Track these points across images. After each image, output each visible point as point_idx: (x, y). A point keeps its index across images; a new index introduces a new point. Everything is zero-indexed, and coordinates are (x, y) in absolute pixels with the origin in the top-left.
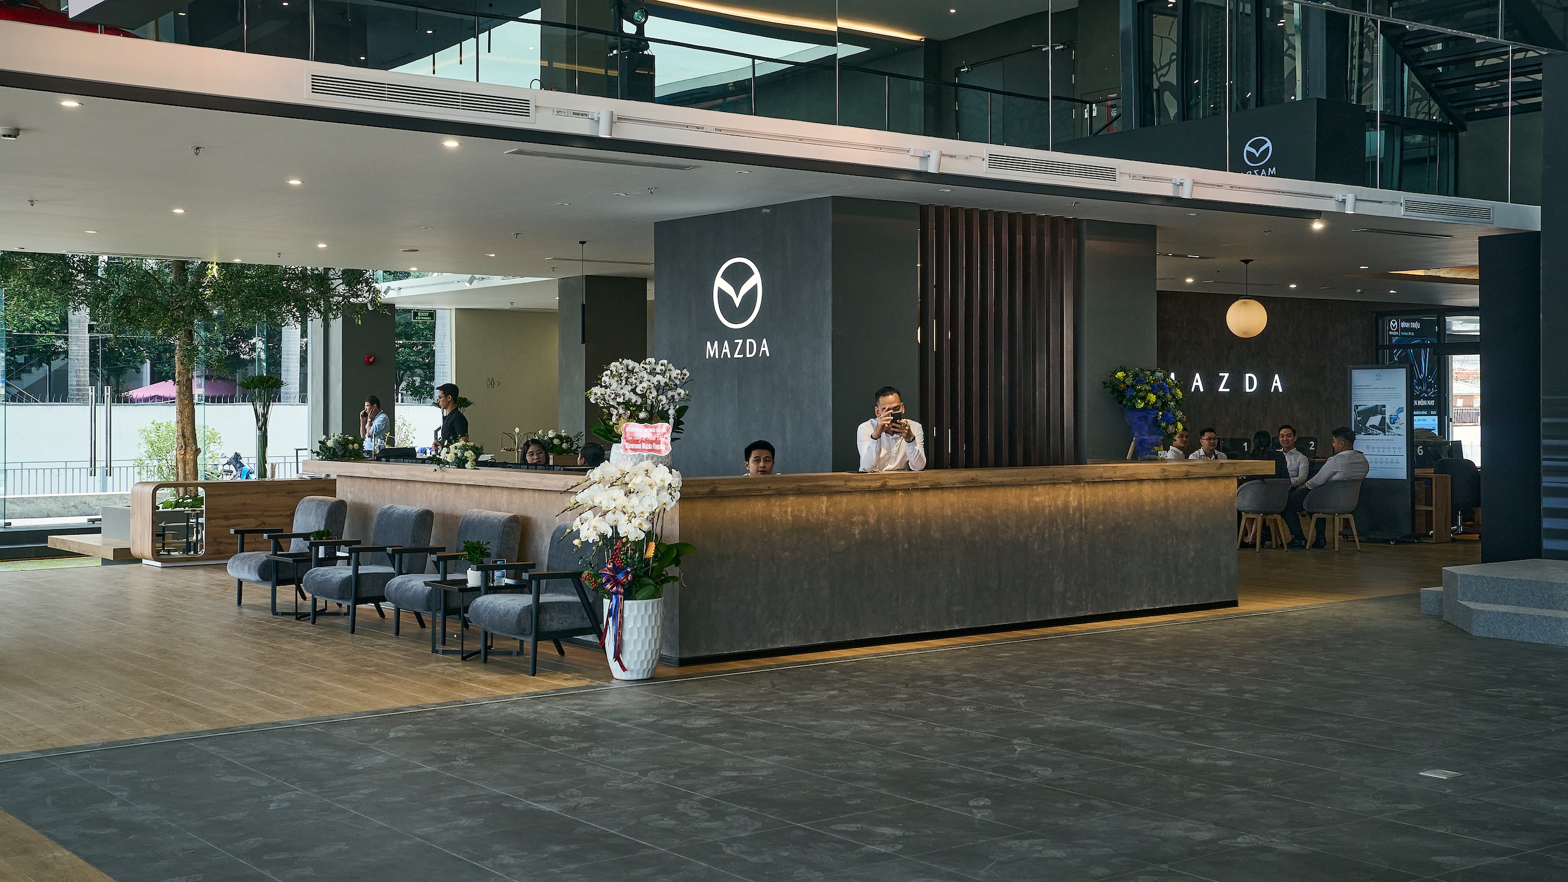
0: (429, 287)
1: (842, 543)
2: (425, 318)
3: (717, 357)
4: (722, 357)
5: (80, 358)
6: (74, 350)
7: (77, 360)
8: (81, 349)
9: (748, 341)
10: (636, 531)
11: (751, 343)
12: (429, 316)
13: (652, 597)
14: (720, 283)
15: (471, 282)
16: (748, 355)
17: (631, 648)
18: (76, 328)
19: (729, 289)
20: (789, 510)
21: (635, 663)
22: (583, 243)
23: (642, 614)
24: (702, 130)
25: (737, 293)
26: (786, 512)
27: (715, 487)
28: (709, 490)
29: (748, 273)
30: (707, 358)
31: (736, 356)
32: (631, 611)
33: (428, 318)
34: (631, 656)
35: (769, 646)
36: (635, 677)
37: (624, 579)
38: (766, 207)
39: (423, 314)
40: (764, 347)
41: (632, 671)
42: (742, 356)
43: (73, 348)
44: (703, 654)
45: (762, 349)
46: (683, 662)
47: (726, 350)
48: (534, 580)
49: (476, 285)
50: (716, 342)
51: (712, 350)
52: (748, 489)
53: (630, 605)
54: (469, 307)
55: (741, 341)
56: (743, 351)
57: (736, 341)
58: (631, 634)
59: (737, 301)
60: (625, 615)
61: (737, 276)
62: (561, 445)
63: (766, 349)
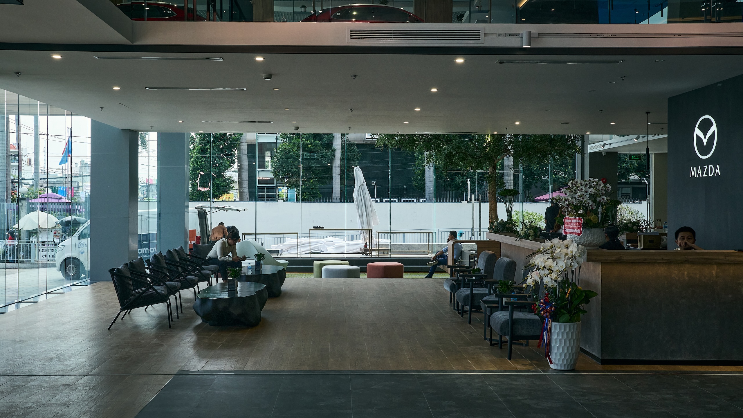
0: (622, 142)
1: (730, 296)
2: (636, 159)
3: (695, 177)
4: (698, 176)
5: (509, 181)
6: (506, 178)
7: (508, 182)
8: (509, 177)
9: (710, 166)
10: (552, 282)
11: (711, 167)
12: (638, 157)
13: (570, 321)
14: (697, 132)
15: (637, 139)
16: (710, 175)
17: (556, 351)
18: (507, 168)
19: (701, 135)
20: (686, 273)
21: (559, 360)
22: (648, 113)
23: (562, 331)
24: (602, 37)
25: (705, 138)
26: (683, 274)
27: (621, 257)
28: (616, 258)
29: (711, 124)
30: (691, 177)
31: (704, 176)
32: (555, 329)
33: (638, 159)
34: (556, 356)
35: (670, 358)
36: (559, 368)
37: (549, 309)
38: (719, 83)
39: (634, 157)
40: (718, 170)
41: (557, 365)
42: (707, 176)
43: (506, 177)
44: (619, 359)
45: (717, 171)
46: (604, 362)
47: (700, 172)
48: (510, 305)
49: (640, 140)
50: (695, 167)
51: (693, 172)
52: (646, 259)
53: (555, 325)
54: (658, 153)
55: (706, 166)
56: (707, 173)
57: (704, 166)
58: (556, 343)
59: (705, 142)
60: (552, 331)
61: (705, 127)
62: (632, 227)
63: (719, 171)
